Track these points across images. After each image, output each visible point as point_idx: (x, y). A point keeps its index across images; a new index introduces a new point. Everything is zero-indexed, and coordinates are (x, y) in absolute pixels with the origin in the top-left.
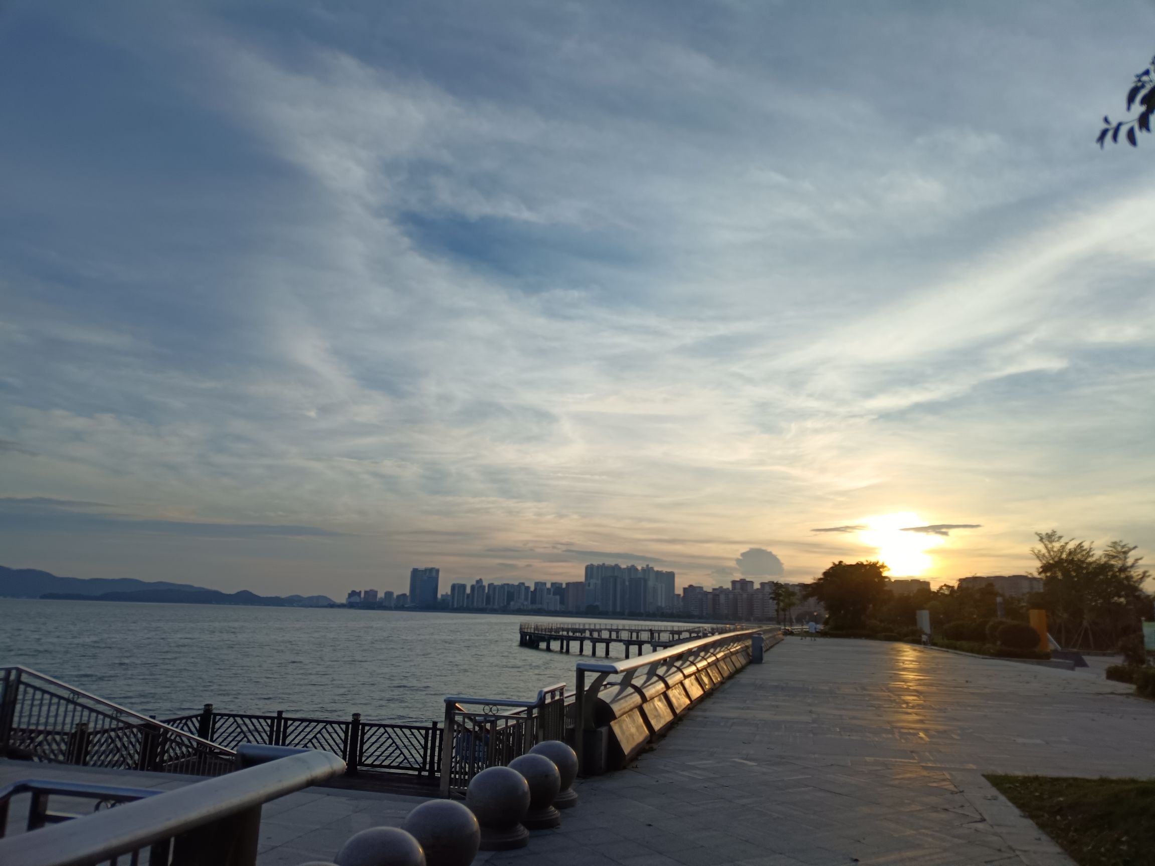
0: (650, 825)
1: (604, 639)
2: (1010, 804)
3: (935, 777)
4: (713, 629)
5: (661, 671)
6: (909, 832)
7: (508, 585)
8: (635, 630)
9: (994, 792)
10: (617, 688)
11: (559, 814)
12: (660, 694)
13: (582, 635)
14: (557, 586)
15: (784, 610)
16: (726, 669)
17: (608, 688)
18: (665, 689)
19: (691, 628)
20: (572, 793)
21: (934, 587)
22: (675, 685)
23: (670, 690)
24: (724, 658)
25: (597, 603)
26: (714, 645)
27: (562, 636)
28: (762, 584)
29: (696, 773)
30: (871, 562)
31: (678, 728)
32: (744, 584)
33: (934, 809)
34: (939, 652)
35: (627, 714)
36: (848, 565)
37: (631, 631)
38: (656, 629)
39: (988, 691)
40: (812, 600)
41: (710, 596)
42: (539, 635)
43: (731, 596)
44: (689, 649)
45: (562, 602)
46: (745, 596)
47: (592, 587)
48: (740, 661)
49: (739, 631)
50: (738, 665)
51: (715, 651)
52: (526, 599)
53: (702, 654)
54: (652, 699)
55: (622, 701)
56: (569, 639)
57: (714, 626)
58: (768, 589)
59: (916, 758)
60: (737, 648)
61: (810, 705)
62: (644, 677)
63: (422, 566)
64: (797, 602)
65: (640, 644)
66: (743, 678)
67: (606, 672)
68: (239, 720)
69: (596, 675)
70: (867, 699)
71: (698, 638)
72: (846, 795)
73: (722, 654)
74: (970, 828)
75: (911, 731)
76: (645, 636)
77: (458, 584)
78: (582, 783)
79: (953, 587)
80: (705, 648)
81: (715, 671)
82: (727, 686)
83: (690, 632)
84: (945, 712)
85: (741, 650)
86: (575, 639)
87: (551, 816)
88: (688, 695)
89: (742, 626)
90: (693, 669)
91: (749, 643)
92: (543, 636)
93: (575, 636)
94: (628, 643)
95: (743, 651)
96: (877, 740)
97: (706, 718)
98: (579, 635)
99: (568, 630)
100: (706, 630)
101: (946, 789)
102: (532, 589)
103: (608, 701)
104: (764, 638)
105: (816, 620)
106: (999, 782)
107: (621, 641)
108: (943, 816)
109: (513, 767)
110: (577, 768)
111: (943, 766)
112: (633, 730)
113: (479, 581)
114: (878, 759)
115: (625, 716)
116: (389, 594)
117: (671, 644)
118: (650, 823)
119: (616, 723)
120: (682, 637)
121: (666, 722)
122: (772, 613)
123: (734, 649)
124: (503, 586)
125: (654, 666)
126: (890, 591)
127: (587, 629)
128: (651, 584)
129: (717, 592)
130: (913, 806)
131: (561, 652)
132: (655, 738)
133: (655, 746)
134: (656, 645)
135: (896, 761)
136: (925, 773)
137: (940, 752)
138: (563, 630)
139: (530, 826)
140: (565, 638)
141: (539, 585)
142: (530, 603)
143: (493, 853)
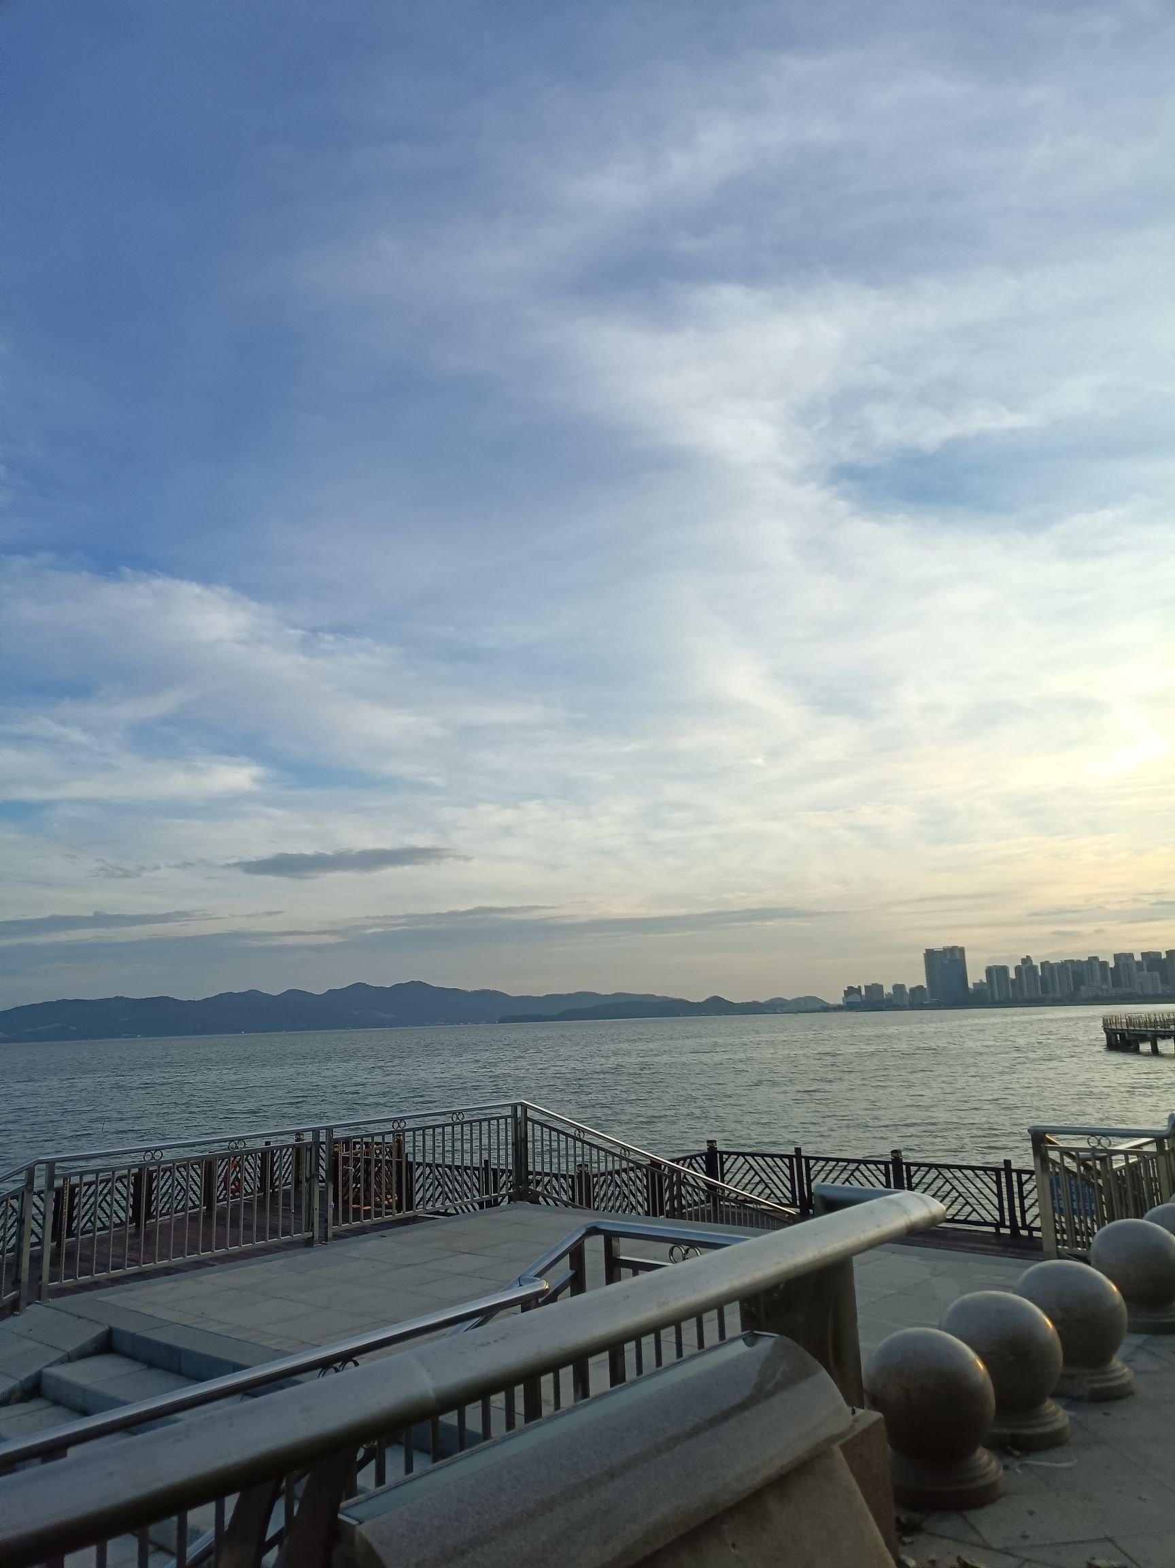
7: (1071, 961)
14: (1152, 956)
42: (1136, 1032)
45: (1165, 980)
52: (1105, 980)
63: (938, 946)
68: (750, 1157)
77: (995, 966)
92: (1144, 1033)
102: (1112, 965)
109: (1153, 1220)
113: (1027, 960)
116: (899, 988)
124: (1065, 965)
141: (1122, 957)
142: (1113, 986)
143: (1146, 1337)
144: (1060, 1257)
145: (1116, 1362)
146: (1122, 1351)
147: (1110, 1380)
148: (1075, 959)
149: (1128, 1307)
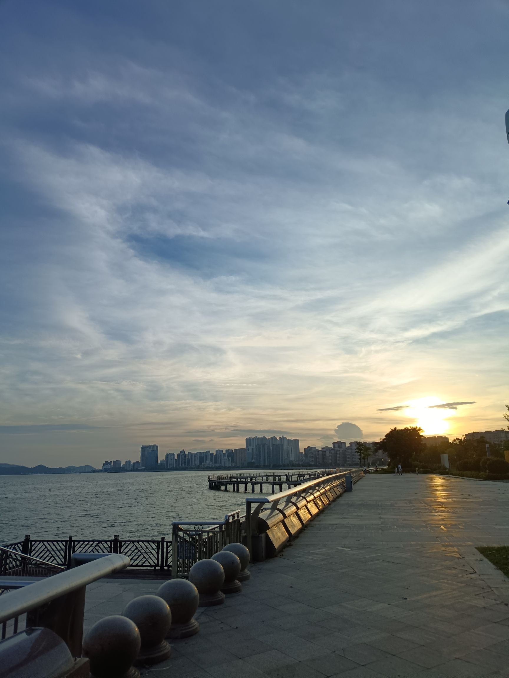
0: (292, 587)
1: (259, 482)
2: (490, 563)
3: (449, 550)
4: (323, 472)
5: (294, 500)
6: (434, 582)
8: (277, 475)
9: (481, 556)
10: (269, 511)
11: (241, 584)
12: (294, 513)
13: (245, 480)
14: (229, 451)
15: (364, 458)
16: (331, 496)
17: (264, 511)
18: (296, 510)
19: (310, 472)
20: (247, 572)
21: (451, 440)
22: (302, 507)
23: (299, 510)
24: (331, 489)
25: (253, 461)
26: (324, 482)
27: (234, 482)
28: (351, 444)
29: (316, 557)
30: (413, 427)
31: (305, 532)
32: (340, 444)
33: (449, 568)
34: (453, 478)
35: (275, 526)
36: (400, 430)
37: (275, 477)
38: (290, 474)
39: (481, 500)
40: (380, 452)
41: (320, 453)
42: (220, 482)
43: (333, 452)
44: (309, 486)
45: (233, 461)
46: (341, 451)
47: (250, 451)
48: (339, 491)
49: (338, 473)
50: (338, 493)
51: (324, 486)
52: (211, 461)
53: (317, 488)
54: (289, 516)
55: (272, 518)
56: (238, 483)
57: (324, 470)
58: (354, 447)
59: (439, 540)
60: (337, 483)
61: (380, 514)
62: (284, 504)
63: (147, 444)
64: (372, 453)
65: (280, 484)
66: (341, 500)
67: (262, 502)
68: (46, 543)
69: (256, 505)
70: (412, 509)
71: (315, 478)
72: (400, 564)
73: (328, 487)
74: (467, 577)
75: (437, 526)
76: (283, 479)
77: (170, 454)
78: (252, 566)
79: (461, 439)
80: (318, 485)
81: (325, 497)
82: (332, 506)
83: (310, 475)
84: (456, 514)
85: (340, 484)
86: (242, 483)
87: (237, 585)
88: (310, 513)
89: (340, 469)
90: (312, 497)
91: (344, 480)
92: (223, 482)
93: (242, 481)
94: (273, 484)
95: (341, 485)
96: (417, 531)
97: (320, 525)
98: (244, 481)
99: (237, 478)
100: (319, 473)
101: (455, 557)
102: (214, 454)
103: (264, 519)
104: (353, 476)
105: (382, 464)
106: (484, 551)
107: (269, 483)
108: (454, 571)
109: (214, 559)
110: (249, 558)
111: (454, 544)
112: (280, 534)
113: (183, 451)
114: (418, 542)
115: (274, 526)
116: (128, 462)
117: (299, 482)
118: (291, 586)
119: (269, 531)
120: (305, 478)
121: (298, 529)
122: (358, 461)
123: (336, 484)
124: (197, 453)
125: (290, 497)
126: (425, 444)
127: (248, 477)
128: (285, 447)
129: (325, 450)
130: (437, 567)
131: (234, 491)
132: (292, 538)
133: (292, 543)
134: (291, 484)
135: (428, 543)
136: (444, 549)
137: (453, 536)
138: (234, 478)
139: (225, 592)
140: (236, 482)
141: (219, 451)
142: (214, 463)
143: (206, 608)
144: (178, 577)
145: (193, 620)
146: (196, 615)
147: (189, 628)
148: (201, 451)
149: (200, 596)
